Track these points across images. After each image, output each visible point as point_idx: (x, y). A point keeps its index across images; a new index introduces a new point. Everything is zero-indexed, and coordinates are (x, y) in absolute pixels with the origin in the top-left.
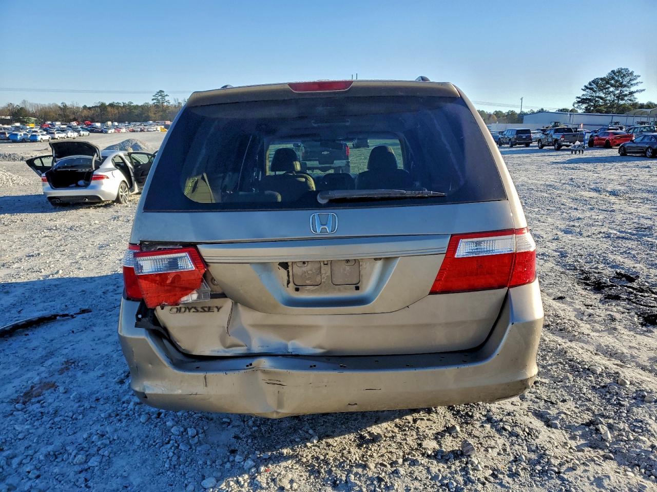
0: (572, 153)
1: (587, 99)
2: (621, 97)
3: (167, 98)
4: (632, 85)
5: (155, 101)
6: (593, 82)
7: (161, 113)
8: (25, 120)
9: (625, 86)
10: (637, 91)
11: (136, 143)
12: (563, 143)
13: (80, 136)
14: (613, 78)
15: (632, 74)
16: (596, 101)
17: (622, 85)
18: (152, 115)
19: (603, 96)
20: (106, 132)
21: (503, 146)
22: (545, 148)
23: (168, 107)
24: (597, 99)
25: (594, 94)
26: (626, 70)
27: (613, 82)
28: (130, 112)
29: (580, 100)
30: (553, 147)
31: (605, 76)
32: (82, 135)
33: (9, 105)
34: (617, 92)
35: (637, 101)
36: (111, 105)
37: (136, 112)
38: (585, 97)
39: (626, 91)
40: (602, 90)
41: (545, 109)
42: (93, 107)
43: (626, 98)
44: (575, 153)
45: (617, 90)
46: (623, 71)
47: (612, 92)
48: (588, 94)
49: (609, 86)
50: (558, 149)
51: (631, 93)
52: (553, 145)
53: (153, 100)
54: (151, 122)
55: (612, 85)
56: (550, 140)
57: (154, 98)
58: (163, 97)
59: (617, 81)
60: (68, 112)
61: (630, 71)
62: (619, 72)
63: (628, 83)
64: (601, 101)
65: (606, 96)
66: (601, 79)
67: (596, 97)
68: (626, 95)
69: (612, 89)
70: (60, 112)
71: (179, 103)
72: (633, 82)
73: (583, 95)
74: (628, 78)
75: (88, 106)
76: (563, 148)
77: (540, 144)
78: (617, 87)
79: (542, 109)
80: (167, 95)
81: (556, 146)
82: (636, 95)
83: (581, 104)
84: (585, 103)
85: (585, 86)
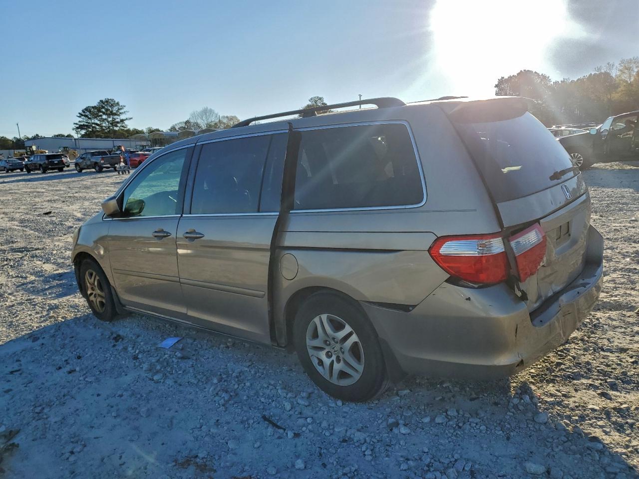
0: (119, 173)
1: (84, 125)
2: (114, 123)
4: (120, 113)
6: (86, 109)
9: (115, 114)
10: (127, 119)
12: (104, 166)
14: (103, 107)
15: (118, 104)
16: (93, 127)
17: (112, 114)
19: (98, 122)
21: (32, 172)
22: (84, 171)
24: (93, 125)
25: (89, 121)
26: (112, 100)
27: (103, 110)
29: (78, 126)
30: (94, 170)
31: (96, 105)
34: (110, 119)
35: (128, 127)
38: (82, 124)
39: (117, 118)
40: (95, 117)
41: (40, 135)
43: (119, 125)
44: (123, 174)
45: (110, 117)
46: (110, 101)
47: (106, 119)
48: (83, 121)
49: (101, 114)
50: (100, 171)
51: (122, 121)
52: (93, 168)
55: (104, 113)
56: (89, 163)
59: (107, 110)
61: (116, 102)
62: (107, 102)
63: (118, 111)
64: (97, 127)
65: (101, 123)
66: (93, 107)
67: (93, 123)
68: (118, 122)
69: (104, 117)
72: (121, 111)
73: (80, 122)
74: (116, 107)
76: (104, 169)
77: (78, 168)
78: (109, 115)
79: (37, 135)
81: (97, 168)
82: (126, 122)
83: (79, 130)
84: (84, 129)
85: (79, 113)
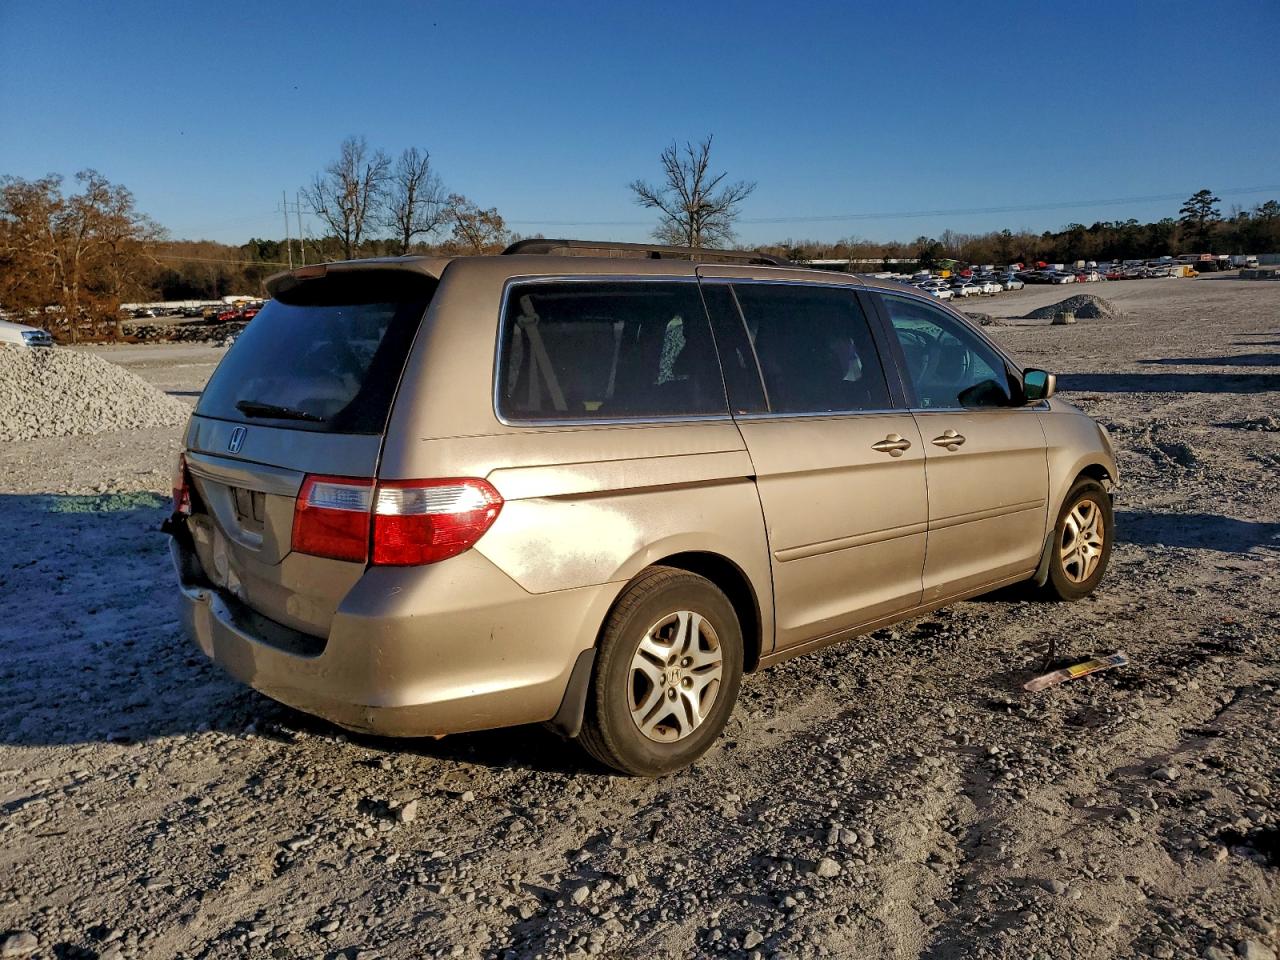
3: (1214, 206)
5: (1186, 214)
7: (1193, 239)
8: (939, 264)
11: (1091, 303)
13: (1005, 290)
18: (1174, 243)
20: (1058, 282)
23: (1213, 224)
28: (1127, 241)
32: (1010, 287)
33: (919, 240)
36: (1097, 228)
37: (1142, 239)
42: (1061, 233)
53: (1182, 211)
54: (1168, 258)
57: (1185, 207)
58: (1206, 204)
60: (1011, 247)
70: (999, 248)
71: (1242, 214)
75: (1052, 233)
80: (1216, 200)
